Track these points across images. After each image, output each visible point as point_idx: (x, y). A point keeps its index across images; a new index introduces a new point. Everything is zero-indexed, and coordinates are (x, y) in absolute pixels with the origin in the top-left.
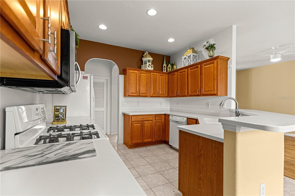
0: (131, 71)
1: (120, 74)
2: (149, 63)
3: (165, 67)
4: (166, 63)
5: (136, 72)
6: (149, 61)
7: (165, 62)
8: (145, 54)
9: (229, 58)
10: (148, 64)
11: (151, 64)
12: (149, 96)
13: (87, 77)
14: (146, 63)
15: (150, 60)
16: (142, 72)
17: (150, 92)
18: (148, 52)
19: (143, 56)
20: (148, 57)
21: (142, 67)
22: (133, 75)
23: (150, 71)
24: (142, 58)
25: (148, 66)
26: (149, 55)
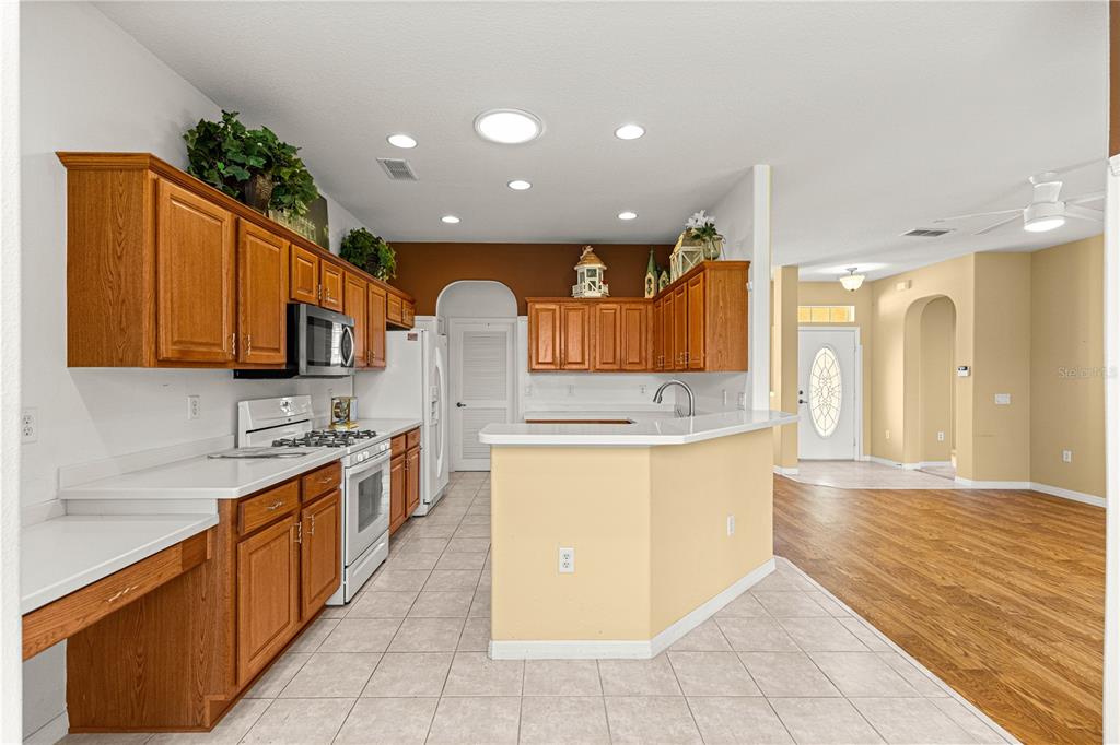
0: (537, 306)
1: (519, 315)
2: (592, 279)
3: (650, 280)
4: (656, 268)
5: (552, 306)
6: (592, 273)
7: (651, 267)
8: (585, 253)
9: (749, 262)
10: (588, 280)
11: (597, 279)
12: (592, 369)
13: (416, 335)
14: (583, 280)
15: (595, 270)
16: (571, 305)
17: (595, 358)
18: (592, 246)
19: (577, 261)
20: (591, 262)
21: (575, 289)
22: (542, 315)
23: (596, 301)
24: (576, 264)
25: (587, 287)
26: (593, 257)
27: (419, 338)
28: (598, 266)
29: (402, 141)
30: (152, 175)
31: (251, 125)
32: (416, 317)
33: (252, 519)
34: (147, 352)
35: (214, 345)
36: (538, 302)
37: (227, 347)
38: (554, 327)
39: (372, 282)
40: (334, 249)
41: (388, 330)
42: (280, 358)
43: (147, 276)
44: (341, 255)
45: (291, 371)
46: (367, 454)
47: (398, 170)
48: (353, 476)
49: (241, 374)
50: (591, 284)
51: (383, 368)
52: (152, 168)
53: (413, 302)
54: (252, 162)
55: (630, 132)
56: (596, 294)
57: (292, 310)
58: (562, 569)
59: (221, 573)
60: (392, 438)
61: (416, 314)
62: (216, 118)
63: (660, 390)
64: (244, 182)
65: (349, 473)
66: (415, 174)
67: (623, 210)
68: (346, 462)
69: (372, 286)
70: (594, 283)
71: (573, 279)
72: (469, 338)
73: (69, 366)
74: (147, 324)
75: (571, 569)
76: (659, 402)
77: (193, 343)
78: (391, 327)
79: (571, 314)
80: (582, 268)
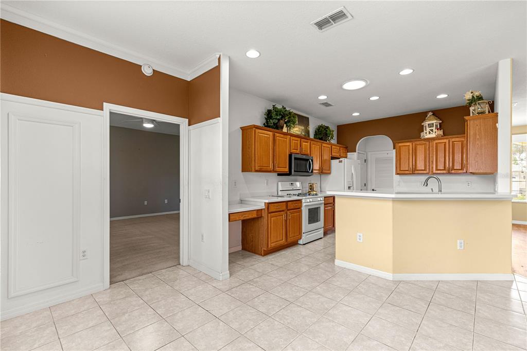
0: (400, 144)
1: (393, 149)
2: (431, 128)
5: (408, 144)
6: (430, 125)
8: (429, 115)
9: (498, 113)
10: (428, 129)
11: (434, 128)
12: (431, 173)
14: (426, 129)
15: (433, 124)
16: (418, 143)
17: (433, 168)
18: (432, 111)
19: (424, 120)
20: (430, 120)
21: (422, 134)
22: (403, 149)
23: (433, 139)
24: (423, 122)
25: (428, 133)
26: (433, 117)
27: (343, 162)
28: (435, 122)
29: (323, 98)
30: (254, 129)
31: (279, 107)
32: (348, 153)
33: (272, 209)
34: (253, 169)
35: (267, 167)
36: (399, 143)
37: (271, 167)
38: (409, 153)
39: (323, 143)
40: (312, 136)
41: (331, 159)
42: (287, 170)
43: (253, 152)
44: (315, 138)
45: (289, 174)
46: (311, 200)
47: (326, 104)
48: (305, 206)
49: (279, 175)
50: (431, 130)
51: (330, 173)
52: (254, 127)
53: (346, 148)
54: (278, 117)
55: (406, 72)
56: (433, 135)
57: (290, 156)
58: (358, 240)
59: (265, 220)
60: (325, 197)
61: (348, 152)
62: (271, 108)
63: (427, 180)
64: (277, 123)
65: (304, 204)
66: (333, 104)
67: (439, 94)
68: (303, 201)
69: (324, 145)
70: (432, 130)
71: (421, 129)
72: (378, 161)
73: (242, 172)
74: (253, 162)
75: (361, 241)
76: (427, 186)
77: (262, 166)
78: (333, 158)
79: (418, 147)
80: (426, 123)
